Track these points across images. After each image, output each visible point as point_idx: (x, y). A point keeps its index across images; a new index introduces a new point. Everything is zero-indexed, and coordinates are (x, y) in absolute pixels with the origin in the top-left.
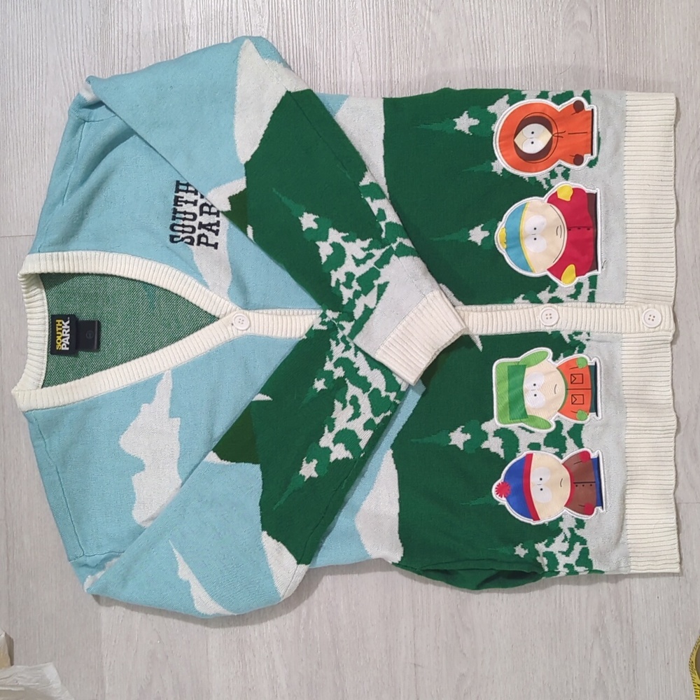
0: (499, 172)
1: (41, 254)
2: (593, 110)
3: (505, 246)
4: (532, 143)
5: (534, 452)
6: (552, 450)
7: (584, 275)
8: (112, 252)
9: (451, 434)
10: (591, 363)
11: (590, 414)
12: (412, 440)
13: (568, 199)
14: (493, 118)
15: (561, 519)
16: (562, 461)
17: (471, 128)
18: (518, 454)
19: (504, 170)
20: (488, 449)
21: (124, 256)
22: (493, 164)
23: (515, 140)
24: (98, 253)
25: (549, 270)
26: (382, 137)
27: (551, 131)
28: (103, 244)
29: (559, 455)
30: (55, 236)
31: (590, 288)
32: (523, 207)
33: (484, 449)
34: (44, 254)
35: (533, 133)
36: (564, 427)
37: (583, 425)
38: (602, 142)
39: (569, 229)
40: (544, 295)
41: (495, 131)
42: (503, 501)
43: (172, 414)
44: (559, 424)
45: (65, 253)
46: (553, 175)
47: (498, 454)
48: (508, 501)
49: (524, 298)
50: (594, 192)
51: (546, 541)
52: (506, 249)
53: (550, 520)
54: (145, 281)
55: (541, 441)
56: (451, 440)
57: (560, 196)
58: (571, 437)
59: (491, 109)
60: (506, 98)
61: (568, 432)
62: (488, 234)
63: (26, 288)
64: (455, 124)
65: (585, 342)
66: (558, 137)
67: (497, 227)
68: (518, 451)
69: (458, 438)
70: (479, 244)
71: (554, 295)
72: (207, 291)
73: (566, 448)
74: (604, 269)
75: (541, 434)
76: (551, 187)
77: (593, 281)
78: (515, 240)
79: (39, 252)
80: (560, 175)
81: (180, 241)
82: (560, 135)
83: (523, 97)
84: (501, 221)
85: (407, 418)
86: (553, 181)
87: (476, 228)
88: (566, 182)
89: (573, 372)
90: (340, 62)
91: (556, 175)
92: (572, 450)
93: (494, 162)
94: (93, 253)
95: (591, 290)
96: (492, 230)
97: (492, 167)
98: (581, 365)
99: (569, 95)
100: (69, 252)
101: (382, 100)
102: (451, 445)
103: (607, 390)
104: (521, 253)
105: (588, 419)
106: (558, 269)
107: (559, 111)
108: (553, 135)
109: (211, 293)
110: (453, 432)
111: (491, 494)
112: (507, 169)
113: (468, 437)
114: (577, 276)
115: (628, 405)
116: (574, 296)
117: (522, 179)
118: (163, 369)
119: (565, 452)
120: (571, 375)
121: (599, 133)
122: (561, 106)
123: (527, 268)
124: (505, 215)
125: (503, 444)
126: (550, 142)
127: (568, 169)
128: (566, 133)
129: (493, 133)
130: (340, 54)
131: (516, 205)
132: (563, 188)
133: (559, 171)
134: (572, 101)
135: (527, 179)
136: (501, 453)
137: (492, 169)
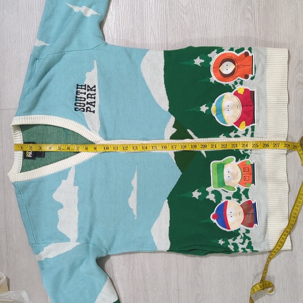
0: (213, 82)
1: (20, 117)
2: (252, 56)
3: (216, 113)
4: (227, 70)
5: (229, 201)
6: (236, 200)
7: (249, 125)
8: (50, 115)
9: (193, 193)
10: (252, 163)
11: (252, 184)
12: (176, 196)
13: (242, 93)
14: (210, 59)
15: (239, 229)
16: (240, 204)
17: (201, 63)
18: (221, 201)
19: (215, 81)
20: (209, 199)
21: (55, 117)
22: (210, 78)
23: (220, 68)
24: (44, 116)
25: (234, 123)
26: (163, 67)
27: (235, 64)
28: (46, 112)
29: (239, 202)
30: (26, 109)
31: (252, 131)
32: (223, 97)
33: (207, 199)
34: (21, 116)
35: (227, 65)
36: (241, 190)
37: (249, 189)
38: (257, 69)
39: (243, 106)
40: (232, 134)
41: (211, 65)
42: (215, 221)
43: (75, 185)
44: (239, 189)
45: (30, 116)
46: (236, 83)
47: (213, 201)
48: (217, 221)
49: (223, 135)
50: (253, 90)
51: (233, 238)
52: (216, 115)
53: (234, 230)
54: (64, 127)
55: (231, 196)
56: (193, 195)
57: (239, 92)
58: (244, 194)
59: (209, 55)
60: (216, 50)
61: (243, 192)
62: (209, 108)
63: (13, 131)
64: (194, 62)
65: (249, 154)
66: (238, 67)
67: (212, 105)
68: (222, 200)
69: (196, 194)
70: (205, 112)
71: (236, 134)
72: (90, 132)
73: (242, 199)
74: (258, 123)
75: (231, 193)
76: (235, 88)
77: (253, 128)
78: (219, 111)
79: (19, 116)
80: (239, 83)
81: (79, 110)
82: (238, 66)
83: (223, 50)
84: (214, 103)
85: (174, 186)
86: (236, 86)
87: (203, 106)
88: (241, 86)
89: (244, 167)
90: (146, 35)
91: (237, 83)
92: (244, 200)
93: (211, 78)
94: (42, 116)
95: (252, 132)
96: (210, 106)
97: (210, 80)
98: (248, 164)
99: (242, 49)
100: (32, 116)
101: (163, 51)
102: (193, 197)
103: (259, 174)
104: (222, 116)
105: (251, 187)
106: (238, 123)
107: (238, 56)
108: (236, 66)
109: (92, 133)
110: (194, 192)
111: (210, 218)
112: (216, 81)
113: (200, 194)
114: (246, 126)
115: (268, 181)
116: (245, 135)
117: (223, 85)
118: (71, 165)
119: (241, 201)
120: (244, 168)
121: (255, 65)
122: (239, 54)
123: (225, 122)
124: (216, 100)
125: (215, 197)
126: (235, 69)
127: (242, 81)
128: (242, 65)
129: (210, 65)
130: (145, 32)
131: (220, 96)
132: (240, 89)
133: (238, 81)
134: (244, 52)
135: (225, 85)
136: (214, 200)
137: (210, 81)
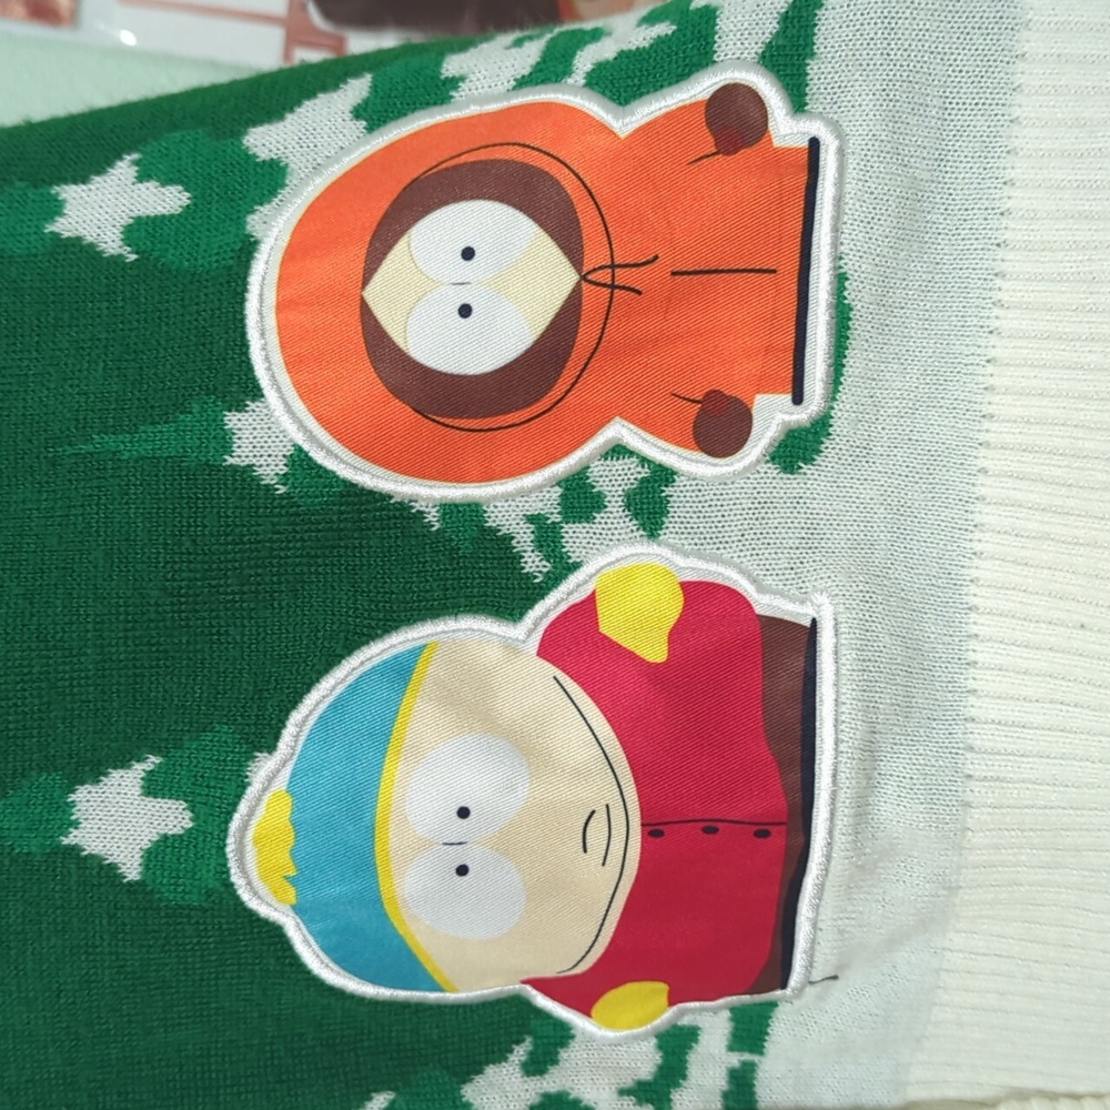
2: (814, 144)
17: (141, 230)
19: (300, 461)
22: (232, 420)
27: (573, 250)
32: (401, 671)
35: (468, 254)
38: (859, 327)
46: (580, 498)
57: (611, 624)
59: (261, 140)
64: (55, 208)
66: (611, 286)
67: (243, 787)
70: (131, 875)
76: (564, 567)
80: (615, 505)
82: (623, 276)
84: (271, 748)
86: (575, 537)
87: (115, 775)
88: (649, 545)
91: (598, 504)
93: (242, 408)
97: (225, 442)
107: (624, 133)
108: (584, 278)
112: (319, 457)
117: (402, 514)
121: (840, 280)
122: (634, 109)
124: (296, 717)
126: (569, 316)
127: (664, 475)
128: (660, 268)
131: (362, 654)
132: (630, 583)
133: (614, 480)
134: (701, 87)
135: (433, 516)
137: (226, 447)
